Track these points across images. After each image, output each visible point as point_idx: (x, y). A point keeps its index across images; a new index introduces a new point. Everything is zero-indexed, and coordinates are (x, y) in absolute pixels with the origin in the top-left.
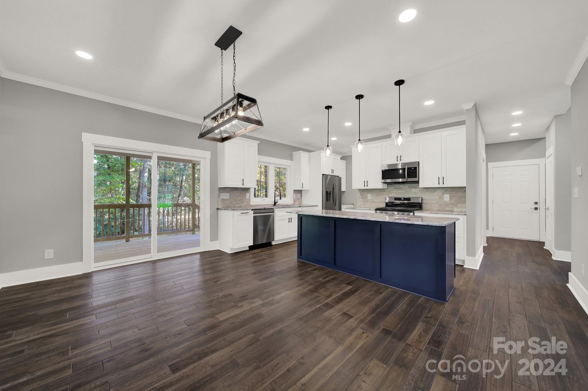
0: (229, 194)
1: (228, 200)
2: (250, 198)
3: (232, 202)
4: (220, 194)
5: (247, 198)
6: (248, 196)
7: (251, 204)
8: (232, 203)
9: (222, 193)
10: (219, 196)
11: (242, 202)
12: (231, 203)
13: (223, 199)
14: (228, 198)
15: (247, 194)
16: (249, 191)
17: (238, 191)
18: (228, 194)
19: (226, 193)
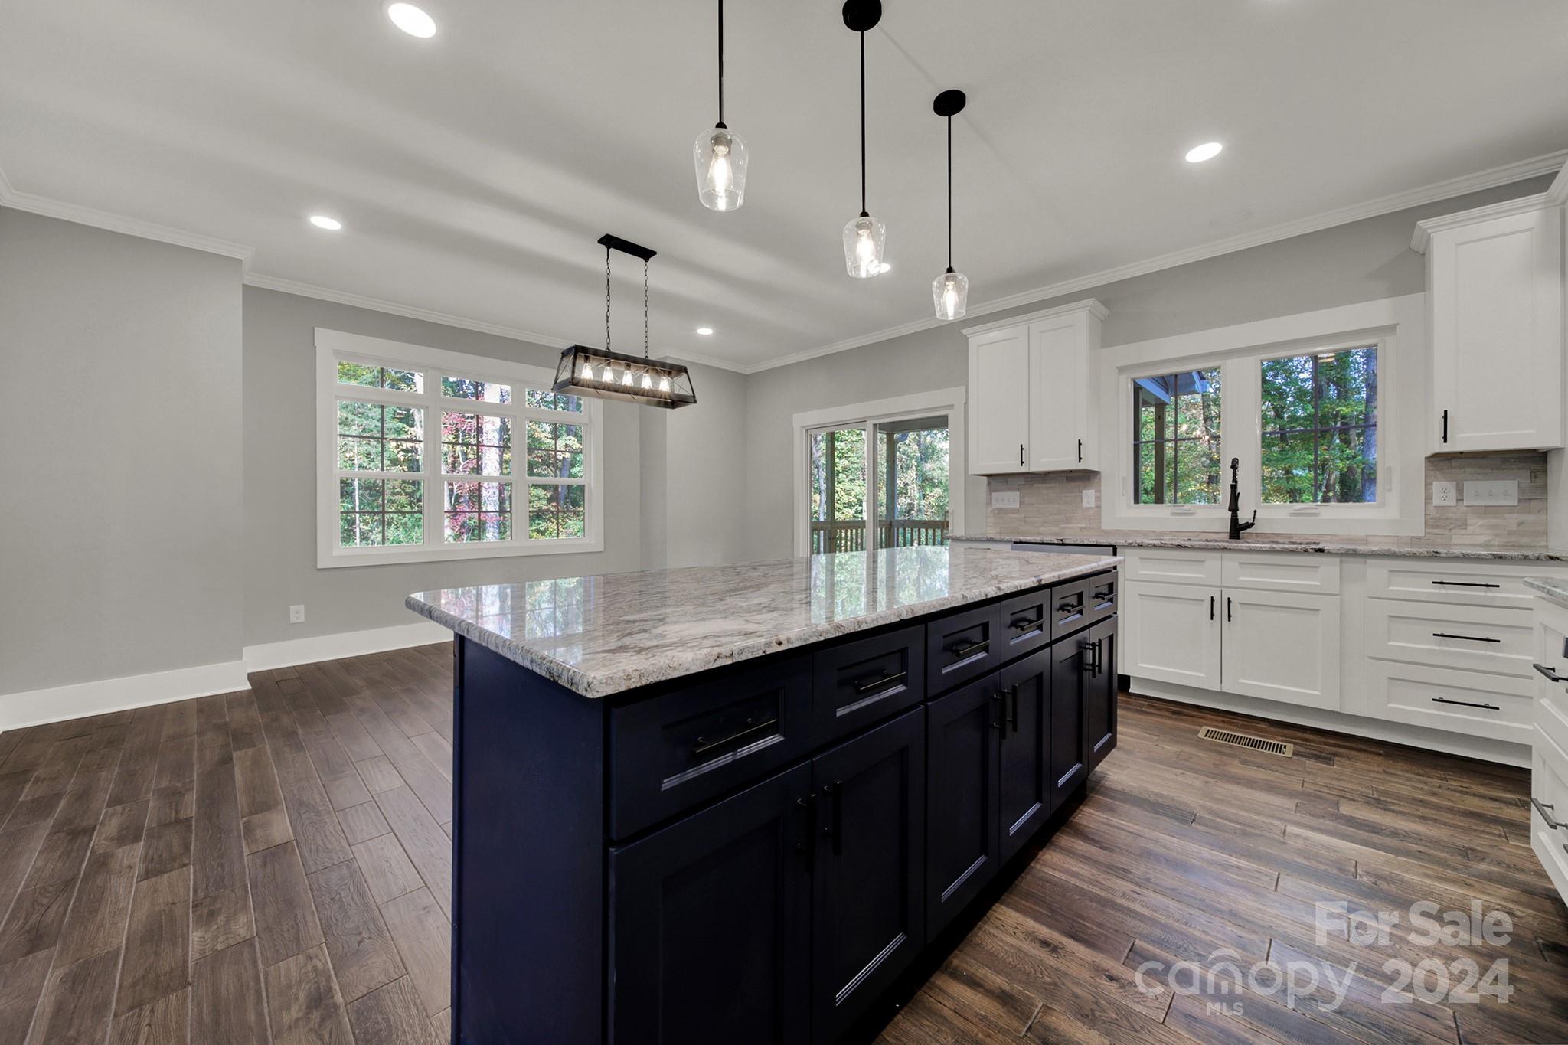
0: (1018, 493)
1: (1017, 511)
2: (1098, 507)
3: (1030, 517)
4: (991, 495)
5: (1085, 505)
6: (1093, 500)
7: (1105, 526)
8: (1026, 519)
9: (996, 491)
10: (989, 502)
11: (1068, 521)
12: (1025, 521)
13: (1000, 510)
14: (1017, 506)
15: (1084, 492)
16: (1096, 481)
17: (1049, 485)
18: (1015, 495)
19: (1010, 490)
